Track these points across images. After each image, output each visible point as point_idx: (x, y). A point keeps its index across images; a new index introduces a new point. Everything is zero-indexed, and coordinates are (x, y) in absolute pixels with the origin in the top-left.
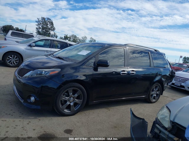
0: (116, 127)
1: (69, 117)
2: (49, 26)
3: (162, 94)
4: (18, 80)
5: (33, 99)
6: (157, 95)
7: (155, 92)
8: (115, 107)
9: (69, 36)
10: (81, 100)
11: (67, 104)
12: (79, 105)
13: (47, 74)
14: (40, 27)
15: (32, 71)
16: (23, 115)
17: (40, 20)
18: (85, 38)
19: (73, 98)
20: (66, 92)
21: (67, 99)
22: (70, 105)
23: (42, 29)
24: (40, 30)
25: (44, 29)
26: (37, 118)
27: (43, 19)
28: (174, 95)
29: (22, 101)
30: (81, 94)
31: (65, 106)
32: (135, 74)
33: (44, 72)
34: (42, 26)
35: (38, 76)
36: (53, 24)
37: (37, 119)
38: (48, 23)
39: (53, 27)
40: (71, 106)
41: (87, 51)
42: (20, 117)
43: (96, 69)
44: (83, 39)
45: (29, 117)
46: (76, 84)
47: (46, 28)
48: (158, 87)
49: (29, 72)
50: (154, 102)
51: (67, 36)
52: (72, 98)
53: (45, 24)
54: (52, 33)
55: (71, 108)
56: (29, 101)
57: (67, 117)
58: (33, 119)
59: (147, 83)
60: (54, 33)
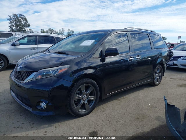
0: (138, 118)
1: (85, 117)
2: (23, 23)
3: (163, 76)
4: (17, 84)
5: (43, 105)
6: (159, 76)
7: (157, 74)
8: (125, 97)
9: (45, 31)
10: (94, 95)
11: (81, 103)
12: (93, 101)
13: (55, 73)
14: (13, 24)
15: (35, 73)
16: (33, 125)
17: (12, 17)
18: (62, 30)
19: (87, 95)
20: (78, 90)
21: (80, 97)
22: (84, 103)
23: (16, 27)
24: (14, 28)
25: (17, 27)
26: (52, 125)
27: (15, 15)
28: (170, 74)
29: (30, 110)
30: (93, 90)
31: (79, 106)
32: (140, 59)
33: (51, 71)
34: (15, 24)
35: (44, 77)
36: (27, 20)
37: (52, 127)
38: (22, 20)
39: (28, 23)
40: (86, 104)
41: (90, 41)
42: (32, 128)
43: (103, 60)
44: (61, 31)
45: (43, 126)
46: (88, 79)
47: (20, 25)
48: (160, 69)
49: (31, 74)
50: (158, 85)
51: (43, 31)
52: (85, 96)
53: (18, 21)
54: (27, 29)
55: (86, 106)
56: (39, 108)
57: (84, 117)
58: (47, 127)
59: (151, 66)
60: (30, 30)
